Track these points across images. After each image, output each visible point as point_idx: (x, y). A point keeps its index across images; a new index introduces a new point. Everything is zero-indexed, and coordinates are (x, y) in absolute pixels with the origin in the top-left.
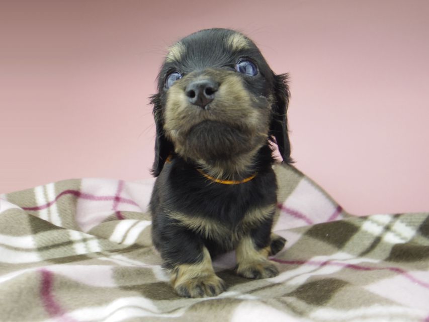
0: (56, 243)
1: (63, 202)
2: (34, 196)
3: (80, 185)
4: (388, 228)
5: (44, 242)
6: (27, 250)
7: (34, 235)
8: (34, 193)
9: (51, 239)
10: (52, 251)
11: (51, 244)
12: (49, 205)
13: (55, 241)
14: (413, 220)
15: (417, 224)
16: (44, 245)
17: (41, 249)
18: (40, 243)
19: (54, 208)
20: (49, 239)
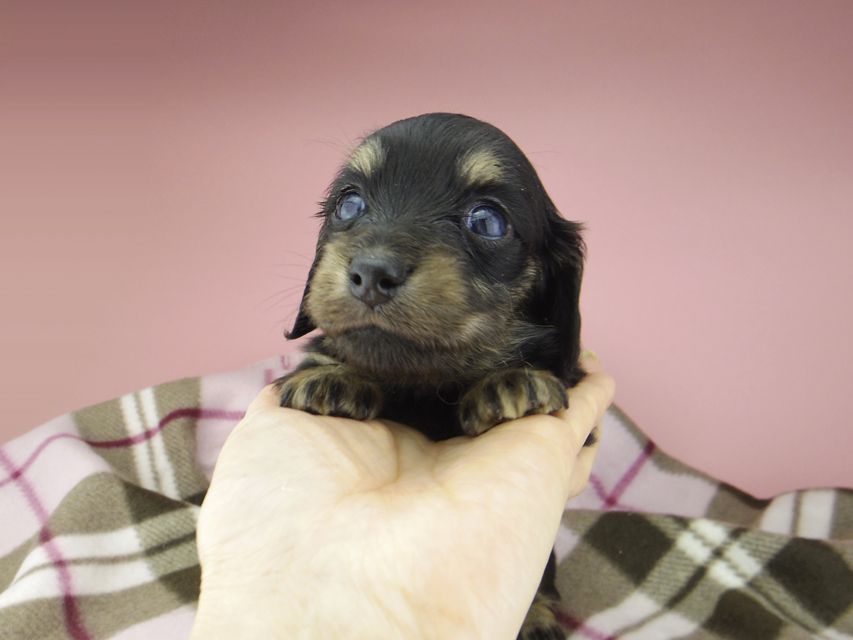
0: (174, 537)
1: (173, 434)
2: (122, 417)
3: (198, 396)
4: (718, 553)
5: (155, 538)
6: (130, 558)
7: (137, 526)
8: (120, 411)
9: (167, 532)
10: (170, 553)
11: (166, 539)
12: (148, 435)
13: (173, 533)
14: (761, 548)
15: (764, 556)
16: (154, 544)
17: (151, 552)
18: (149, 541)
19: (158, 441)
20: (162, 532)
